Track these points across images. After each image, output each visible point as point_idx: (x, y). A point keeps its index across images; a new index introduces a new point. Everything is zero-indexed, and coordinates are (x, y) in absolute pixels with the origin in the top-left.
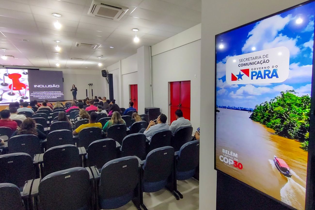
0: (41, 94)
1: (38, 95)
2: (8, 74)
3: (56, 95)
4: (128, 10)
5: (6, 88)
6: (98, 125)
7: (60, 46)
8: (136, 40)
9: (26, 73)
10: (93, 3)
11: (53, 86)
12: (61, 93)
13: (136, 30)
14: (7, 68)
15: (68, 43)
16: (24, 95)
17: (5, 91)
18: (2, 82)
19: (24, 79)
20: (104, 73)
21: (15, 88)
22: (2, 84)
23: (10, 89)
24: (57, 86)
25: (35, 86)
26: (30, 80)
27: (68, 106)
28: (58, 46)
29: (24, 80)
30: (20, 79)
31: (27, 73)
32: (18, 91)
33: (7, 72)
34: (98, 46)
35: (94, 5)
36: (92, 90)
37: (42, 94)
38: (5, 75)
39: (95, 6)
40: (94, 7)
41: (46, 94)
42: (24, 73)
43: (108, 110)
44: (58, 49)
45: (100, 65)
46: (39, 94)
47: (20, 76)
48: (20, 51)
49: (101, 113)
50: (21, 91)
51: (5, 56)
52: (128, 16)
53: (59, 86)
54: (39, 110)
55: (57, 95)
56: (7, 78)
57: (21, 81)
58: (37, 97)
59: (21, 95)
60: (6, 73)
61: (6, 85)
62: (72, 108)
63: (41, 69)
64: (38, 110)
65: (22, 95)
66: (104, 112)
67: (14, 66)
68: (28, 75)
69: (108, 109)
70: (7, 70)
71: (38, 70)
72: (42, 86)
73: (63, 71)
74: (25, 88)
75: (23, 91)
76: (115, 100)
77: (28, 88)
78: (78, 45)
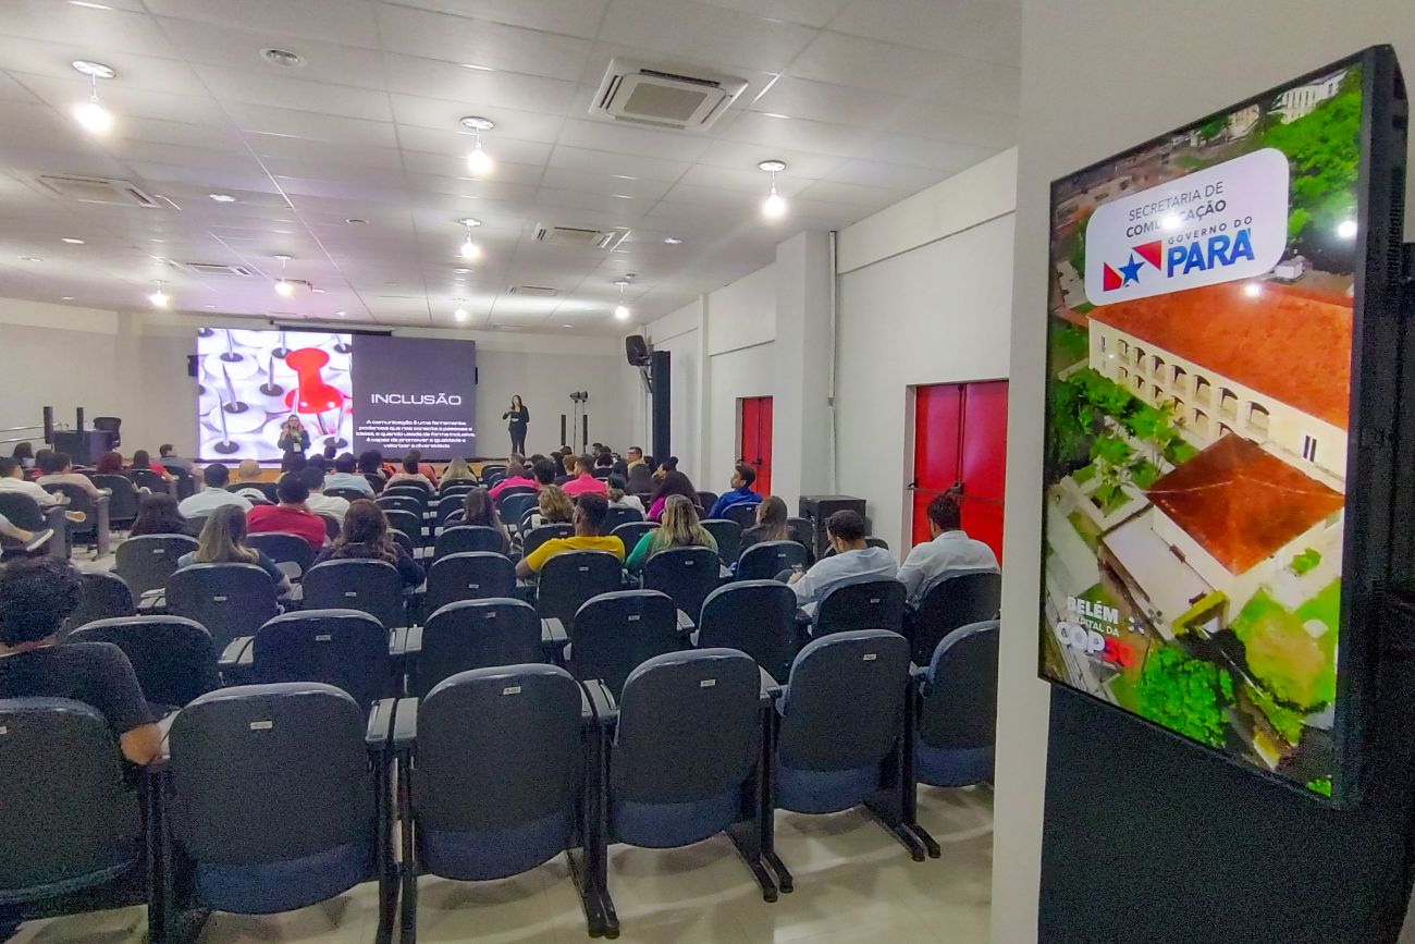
0: (392, 429)
1: (384, 434)
2: (283, 352)
3: (447, 435)
4: (745, 86)
5: (277, 404)
6: (610, 543)
7: (477, 239)
8: (774, 209)
9: (344, 348)
10: (611, 69)
11: (439, 401)
12: (466, 429)
13: (776, 167)
14: (284, 328)
15: (507, 226)
16: (333, 432)
17: (271, 416)
18: (266, 380)
19: (339, 372)
20: (637, 350)
21: (304, 404)
22: (264, 390)
23: (288, 409)
24: (454, 400)
25: (375, 398)
26: (358, 375)
27: (493, 480)
28: (469, 239)
29: (338, 375)
30: (324, 372)
31: (349, 349)
32: (314, 417)
33: (284, 343)
34: (619, 235)
35: (616, 77)
36: (585, 417)
37: (398, 428)
38: (277, 353)
39: (618, 80)
40: (616, 83)
41: (411, 429)
42: (338, 348)
43: (648, 498)
44: (471, 252)
45: (622, 314)
46: (387, 428)
47: (324, 358)
48: (336, 262)
49: (620, 505)
50: (325, 415)
51: (287, 280)
52: (744, 111)
53: (459, 398)
54: (391, 486)
55: (451, 434)
56: (281, 366)
57: (327, 380)
58: (378, 440)
59: (325, 433)
60: (280, 345)
61: (276, 391)
62: (509, 483)
63: (398, 333)
64: (386, 486)
65: (327, 430)
66: (632, 501)
67: (306, 320)
68: (350, 354)
69: (646, 494)
70: (284, 337)
71: (388, 334)
72: (397, 399)
73: (480, 338)
74: (339, 403)
75: (332, 414)
76: (675, 460)
77: (348, 404)
78: (542, 234)
